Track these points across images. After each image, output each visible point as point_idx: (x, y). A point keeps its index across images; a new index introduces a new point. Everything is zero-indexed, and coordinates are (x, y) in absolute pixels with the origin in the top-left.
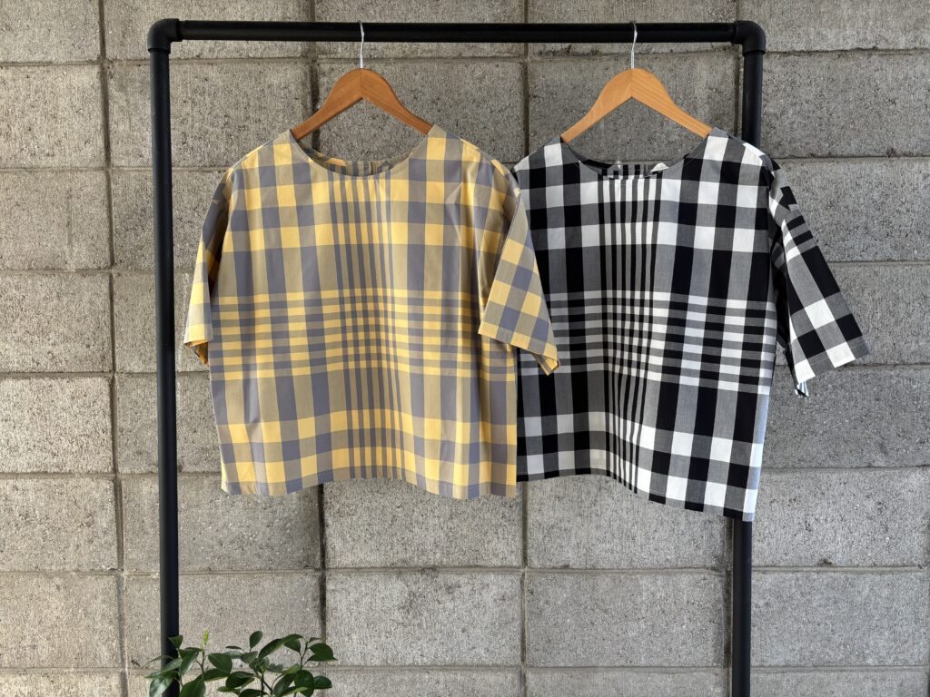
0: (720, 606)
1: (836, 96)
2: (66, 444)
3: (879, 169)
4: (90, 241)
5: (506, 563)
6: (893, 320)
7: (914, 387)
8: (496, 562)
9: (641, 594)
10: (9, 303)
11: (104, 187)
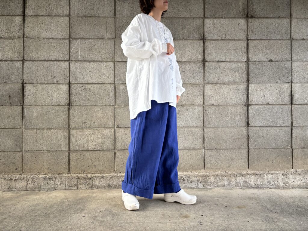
0: (246, 113)
1: (268, 5)
2: (104, 77)
3: (277, 21)
4: (110, 33)
5: (200, 104)
6: (281, 52)
7: (286, 66)
8: (197, 104)
9: (229, 111)
10: (92, 45)
11: (114, 21)
